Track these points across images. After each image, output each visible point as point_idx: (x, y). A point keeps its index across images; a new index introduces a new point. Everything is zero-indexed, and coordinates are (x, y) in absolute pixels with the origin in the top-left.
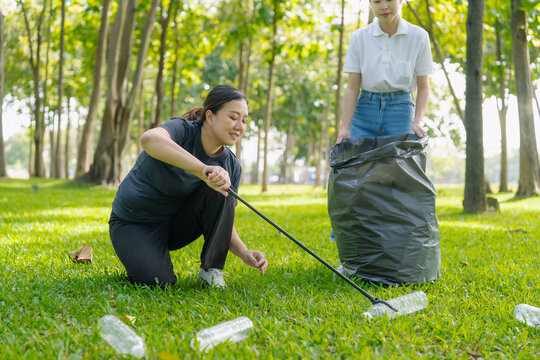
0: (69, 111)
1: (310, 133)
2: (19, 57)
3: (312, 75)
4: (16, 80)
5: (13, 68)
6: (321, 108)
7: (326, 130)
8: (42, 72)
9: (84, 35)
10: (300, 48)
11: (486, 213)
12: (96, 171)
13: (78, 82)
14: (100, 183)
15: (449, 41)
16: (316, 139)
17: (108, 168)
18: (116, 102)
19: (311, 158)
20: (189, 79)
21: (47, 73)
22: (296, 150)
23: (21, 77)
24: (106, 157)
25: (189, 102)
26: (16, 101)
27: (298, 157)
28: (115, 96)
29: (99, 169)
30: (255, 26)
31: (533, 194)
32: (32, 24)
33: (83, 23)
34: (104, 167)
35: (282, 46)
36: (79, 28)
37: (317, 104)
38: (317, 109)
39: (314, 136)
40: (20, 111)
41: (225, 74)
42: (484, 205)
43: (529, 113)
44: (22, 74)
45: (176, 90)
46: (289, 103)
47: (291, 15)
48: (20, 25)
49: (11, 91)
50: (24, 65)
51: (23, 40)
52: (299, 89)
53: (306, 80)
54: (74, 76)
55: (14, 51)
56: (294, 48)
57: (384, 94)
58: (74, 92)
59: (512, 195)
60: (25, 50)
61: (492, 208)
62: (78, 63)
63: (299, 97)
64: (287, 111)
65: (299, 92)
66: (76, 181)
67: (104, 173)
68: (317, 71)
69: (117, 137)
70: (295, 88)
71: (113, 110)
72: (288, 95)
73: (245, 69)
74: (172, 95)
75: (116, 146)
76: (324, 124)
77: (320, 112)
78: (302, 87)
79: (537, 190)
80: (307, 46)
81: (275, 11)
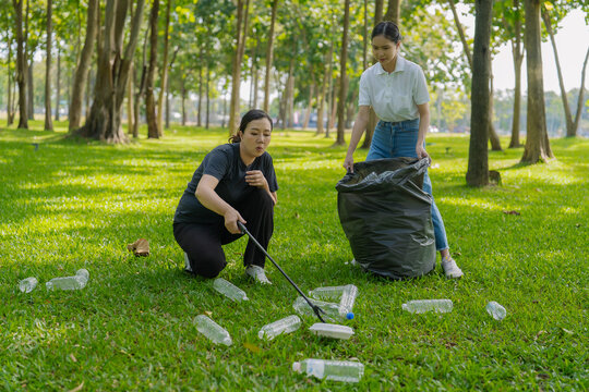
1: (313, 75)
3: (316, 12)
6: (324, 49)
7: (330, 73)
11: (488, 186)
12: (94, 125)
14: (98, 138)
16: (319, 83)
17: (106, 123)
18: (114, 52)
19: (313, 101)
20: (184, 17)
21: (28, 7)
22: (296, 92)
24: (103, 110)
28: (113, 47)
29: (97, 124)
31: (539, 160)
34: (102, 122)
37: (320, 45)
38: (321, 50)
39: (317, 80)
41: (220, 8)
42: (486, 179)
43: (538, 78)
45: (171, 30)
46: (290, 42)
52: (301, 27)
53: (309, 18)
57: (394, 124)
61: (494, 182)
63: (301, 37)
64: (288, 50)
65: (301, 31)
66: (73, 135)
67: (102, 128)
68: (322, 8)
69: (116, 90)
70: (297, 25)
71: (112, 62)
72: (290, 33)
73: (245, 7)
74: (166, 35)
75: (114, 99)
76: (327, 66)
77: (324, 53)
78: (305, 25)
79: (543, 156)
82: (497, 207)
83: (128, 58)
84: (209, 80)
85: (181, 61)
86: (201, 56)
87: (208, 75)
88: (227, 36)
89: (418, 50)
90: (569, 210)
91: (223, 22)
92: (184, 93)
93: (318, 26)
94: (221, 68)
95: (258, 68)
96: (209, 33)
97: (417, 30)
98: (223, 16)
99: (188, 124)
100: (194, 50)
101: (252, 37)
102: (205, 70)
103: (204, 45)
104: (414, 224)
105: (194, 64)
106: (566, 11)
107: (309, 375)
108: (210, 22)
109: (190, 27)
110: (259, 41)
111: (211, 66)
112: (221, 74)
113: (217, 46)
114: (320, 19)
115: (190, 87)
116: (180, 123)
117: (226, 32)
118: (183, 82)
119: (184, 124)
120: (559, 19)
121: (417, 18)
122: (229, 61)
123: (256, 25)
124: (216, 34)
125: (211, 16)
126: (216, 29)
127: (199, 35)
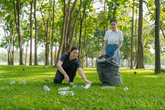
0: (56, 46)
2: (42, 31)
4: (41, 37)
5: (41, 34)
8: (48, 35)
9: (60, 24)
11: (161, 74)
13: (58, 38)
16: (129, 53)
18: (66, 44)
20: (90, 36)
21: (50, 35)
23: (43, 37)
25: (91, 43)
26: (42, 44)
27: (124, 59)
28: (66, 42)
32: (46, 22)
33: (60, 21)
36: (59, 22)
37: (128, 43)
40: (42, 46)
44: (43, 36)
45: (86, 39)
47: (118, 17)
48: (43, 22)
49: (40, 40)
50: (44, 33)
51: (43, 26)
54: (57, 36)
55: (41, 29)
57: (112, 45)
58: (58, 40)
60: (44, 29)
61: (163, 73)
62: (58, 32)
74: (85, 41)
80: (123, 26)
81: (113, 16)
83: (70, 45)
85: (91, 49)
92: (92, 58)
96: (99, 41)
100: (95, 46)
102: (97, 51)
103: (97, 44)
104: (114, 72)
111: (99, 50)
118: (92, 55)
119: (92, 66)
124: (101, 42)
126: (100, 40)
127: (95, 42)
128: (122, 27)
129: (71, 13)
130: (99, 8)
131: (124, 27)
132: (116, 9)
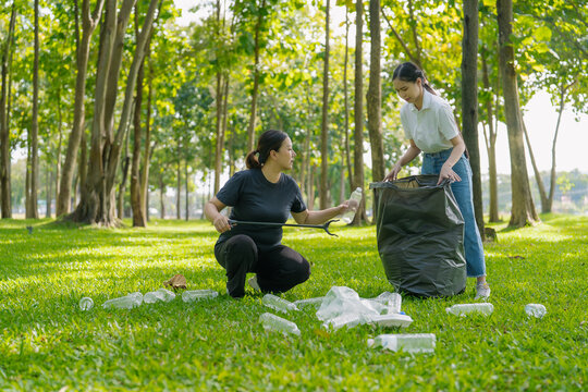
3: (291, 103)
6: (302, 138)
7: (307, 161)
10: (283, 76)
11: (486, 242)
12: (85, 210)
14: (89, 223)
15: (435, 67)
16: (298, 171)
17: (97, 207)
18: (104, 138)
20: (164, 110)
24: (94, 195)
28: (103, 133)
29: (88, 208)
30: (236, 56)
31: (526, 224)
34: (93, 207)
35: (265, 75)
36: (45, 56)
37: (297, 133)
38: (298, 138)
41: (197, 102)
43: (520, 145)
45: (151, 122)
47: (273, 44)
52: (278, 117)
53: (284, 108)
56: (277, 77)
59: (505, 225)
61: (490, 238)
63: (278, 126)
65: (278, 121)
66: (63, 221)
67: (93, 212)
68: (297, 98)
69: (106, 175)
70: (273, 115)
71: (102, 147)
72: (266, 123)
73: (224, 98)
74: (148, 126)
75: (105, 184)
76: (305, 154)
77: (301, 142)
78: (281, 115)
79: (530, 219)
80: (292, 75)
81: (256, 39)
82: (500, 255)
83: (117, 144)
84: (187, 174)
85: (158, 156)
86: (178, 149)
87: (186, 168)
88: (204, 129)
89: (392, 136)
90: (569, 255)
91: (201, 115)
92: (162, 187)
93: (294, 115)
94: (198, 161)
95: (235, 159)
96: (186, 127)
97: (391, 117)
98: (201, 110)
99: (167, 218)
100: (172, 143)
101: (229, 129)
102: (183, 162)
103: (181, 138)
105: (171, 159)
106: (533, 92)
107: (385, 348)
108: (188, 116)
109: (167, 121)
110: (235, 133)
111: (189, 159)
112: (199, 167)
113: (194, 139)
114: (294, 109)
115: (168, 182)
116: (159, 217)
117: (203, 125)
118: (161, 176)
119: (162, 217)
120: (526, 101)
121: (390, 104)
122: (206, 155)
123: (233, 117)
124: (193, 128)
125: (188, 110)
126: (193, 123)
127: (176, 129)
128: (288, 79)
129: (119, 22)
130: (197, 8)
131: (293, 79)
132: (267, 14)
